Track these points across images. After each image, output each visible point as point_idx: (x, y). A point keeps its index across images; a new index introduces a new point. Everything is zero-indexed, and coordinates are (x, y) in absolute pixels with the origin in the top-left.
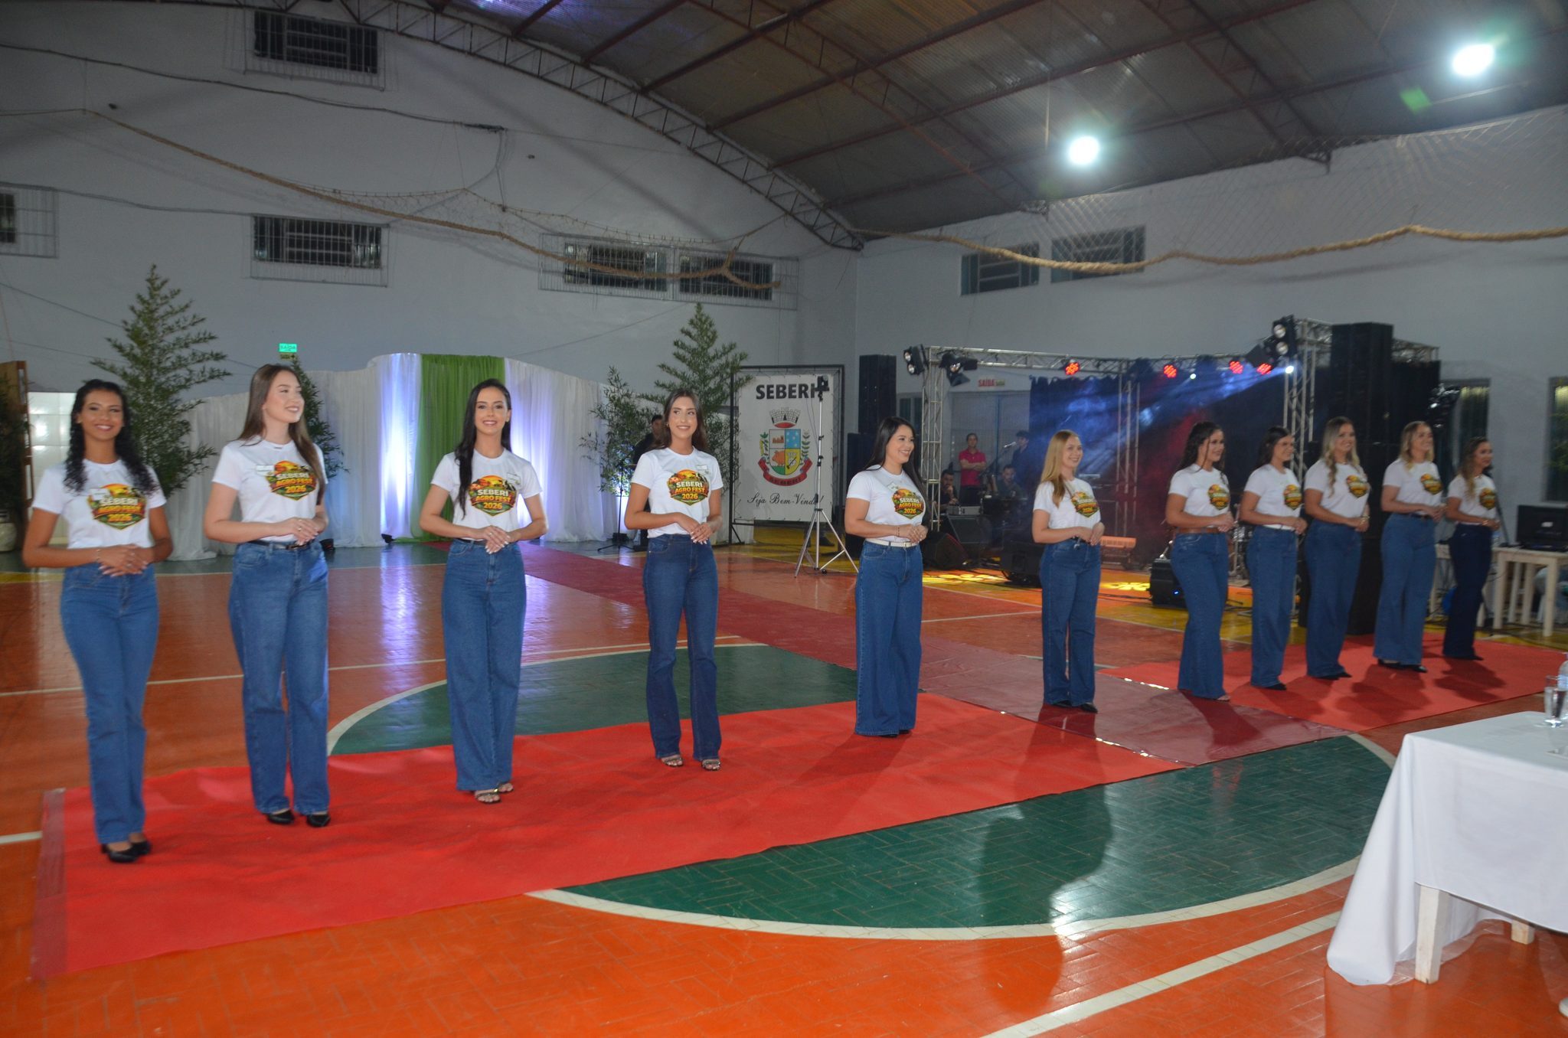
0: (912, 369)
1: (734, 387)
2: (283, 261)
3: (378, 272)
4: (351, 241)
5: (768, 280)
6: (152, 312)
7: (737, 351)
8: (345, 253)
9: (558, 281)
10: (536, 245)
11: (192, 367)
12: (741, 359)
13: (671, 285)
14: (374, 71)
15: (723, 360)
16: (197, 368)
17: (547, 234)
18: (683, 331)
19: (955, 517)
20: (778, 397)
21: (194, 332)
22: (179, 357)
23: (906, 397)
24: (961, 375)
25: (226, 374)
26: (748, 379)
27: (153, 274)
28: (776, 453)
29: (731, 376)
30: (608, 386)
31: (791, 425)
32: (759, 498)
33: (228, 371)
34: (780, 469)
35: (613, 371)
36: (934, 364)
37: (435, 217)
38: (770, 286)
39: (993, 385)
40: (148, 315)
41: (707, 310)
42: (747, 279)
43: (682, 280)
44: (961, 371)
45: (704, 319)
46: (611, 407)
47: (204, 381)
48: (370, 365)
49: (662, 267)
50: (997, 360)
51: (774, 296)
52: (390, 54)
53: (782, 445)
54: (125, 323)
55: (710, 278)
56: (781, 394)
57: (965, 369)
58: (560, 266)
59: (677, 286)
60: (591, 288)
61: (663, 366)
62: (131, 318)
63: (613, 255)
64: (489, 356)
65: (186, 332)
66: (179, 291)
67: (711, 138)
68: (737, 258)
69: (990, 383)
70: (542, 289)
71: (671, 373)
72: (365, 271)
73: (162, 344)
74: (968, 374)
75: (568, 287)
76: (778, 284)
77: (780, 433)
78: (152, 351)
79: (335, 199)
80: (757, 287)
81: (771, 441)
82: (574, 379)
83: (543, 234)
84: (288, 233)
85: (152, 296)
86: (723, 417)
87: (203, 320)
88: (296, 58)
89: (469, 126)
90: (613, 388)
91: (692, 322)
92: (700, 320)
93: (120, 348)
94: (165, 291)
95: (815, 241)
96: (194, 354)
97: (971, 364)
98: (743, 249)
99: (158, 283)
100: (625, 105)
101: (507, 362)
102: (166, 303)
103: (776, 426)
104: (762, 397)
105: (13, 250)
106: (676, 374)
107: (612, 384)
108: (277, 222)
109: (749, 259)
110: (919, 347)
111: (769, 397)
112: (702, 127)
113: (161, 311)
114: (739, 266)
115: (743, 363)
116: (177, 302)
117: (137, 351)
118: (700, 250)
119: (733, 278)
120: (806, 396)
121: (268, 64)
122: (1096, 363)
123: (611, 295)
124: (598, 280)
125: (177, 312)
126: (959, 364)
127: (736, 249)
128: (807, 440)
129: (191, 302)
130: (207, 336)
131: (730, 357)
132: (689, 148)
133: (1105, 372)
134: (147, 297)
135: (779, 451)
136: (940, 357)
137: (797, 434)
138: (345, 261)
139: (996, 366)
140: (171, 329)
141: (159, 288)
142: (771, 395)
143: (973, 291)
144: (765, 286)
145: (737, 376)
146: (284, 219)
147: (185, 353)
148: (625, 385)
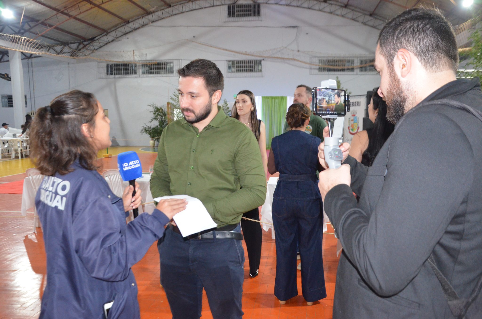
2: (235, 72)
3: (261, 73)
4: (253, 65)
8: (251, 68)
9: (317, 71)
10: (308, 61)
13: (356, 70)
14: (259, 15)
17: (312, 58)
20: (352, 106)
31: (355, 115)
34: (352, 130)
37: (277, 56)
43: (360, 67)
45: (338, 81)
49: (353, 63)
52: (263, 10)
53: (353, 122)
58: (317, 67)
59: (358, 70)
60: (327, 73)
63: (335, 62)
67: (371, 18)
70: (310, 74)
72: (257, 73)
75: (319, 73)
79: (246, 54)
81: (351, 120)
84: (236, 64)
88: (238, 16)
89: (287, 27)
100: (339, 12)
101: (288, 98)
103: (352, 115)
105: (173, 75)
108: (233, 62)
112: (367, 15)
118: (365, 57)
120: (359, 106)
121: (231, 19)
123: (334, 74)
124: (329, 70)
128: (358, 120)
132: (362, 23)
135: (353, 123)
137: (356, 118)
138: (251, 71)
146: (235, 61)
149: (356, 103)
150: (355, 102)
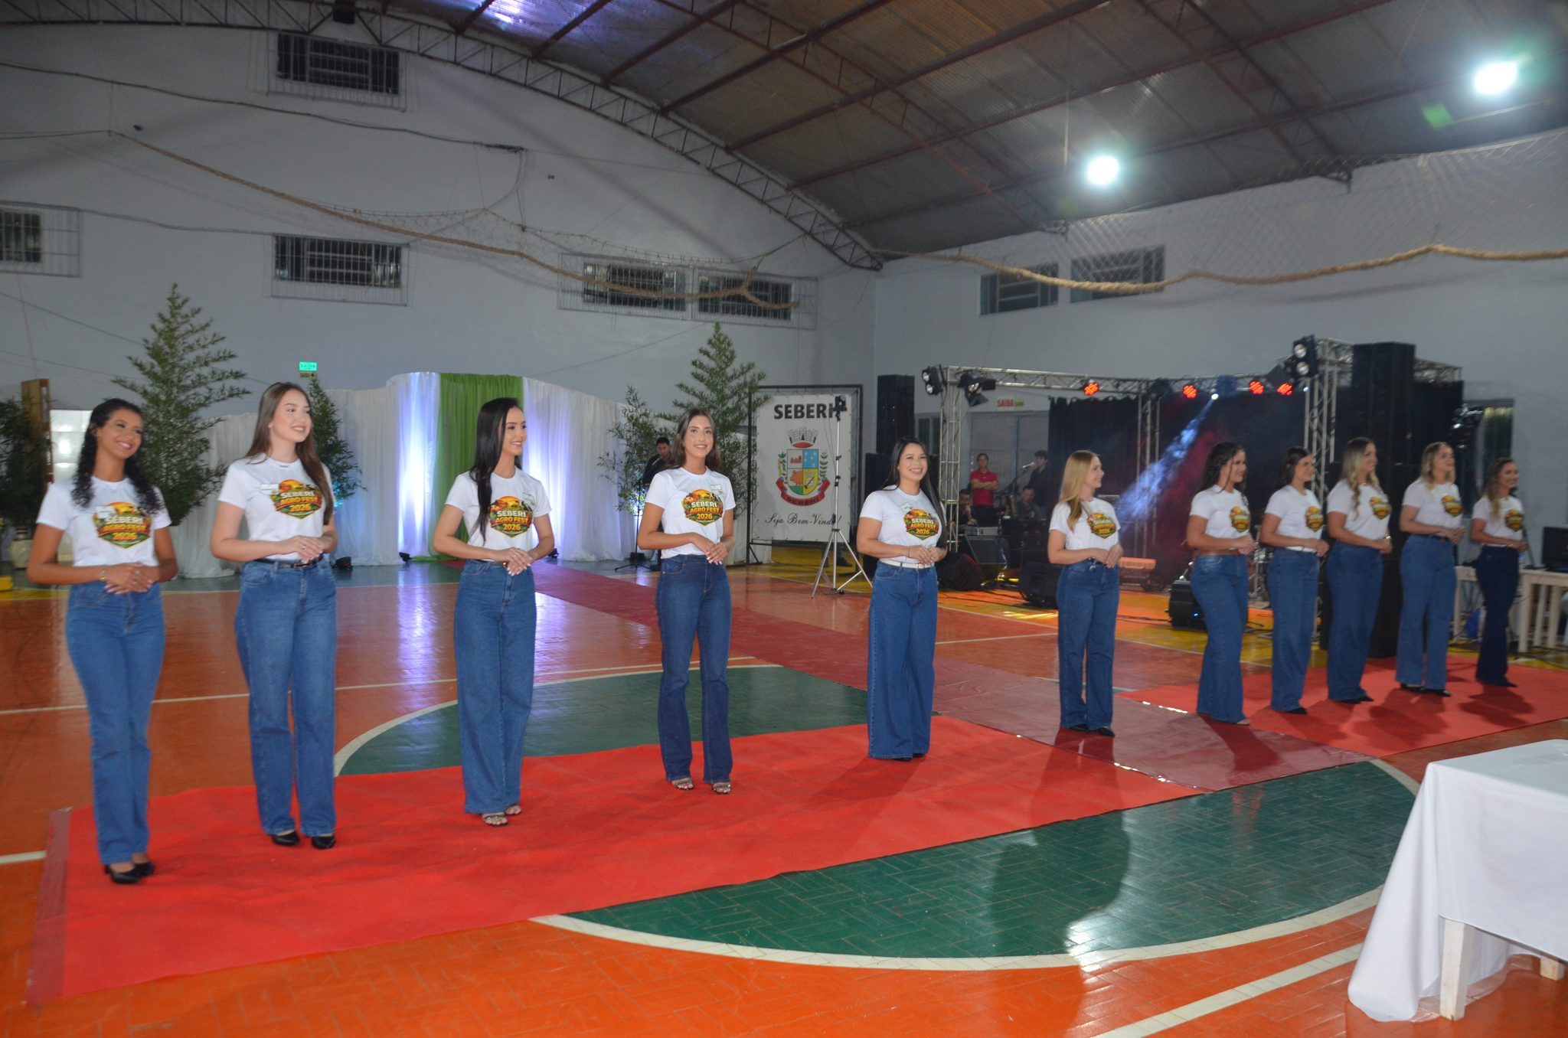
0: (930, 389)
1: (752, 407)
2: (303, 280)
3: (397, 291)
4: (370, 260)
5: (786, 300)
6: (173, 330)
7: (755, 371)
8: (366, 273)
9: (577, 301)
10: (555, 264)
11: (211, 385)
12: (759, 379)
13: (690, 305)
14: (396, 92)
15: (741, 380)
16: (216, 386)
17: (566, 254)
18: (701, 351)
19: (975, 539)
20: (796, 417)
21: (213, 350)
22: (199, 376)
23: (924, 417)
24: (979, 394)
25: (245, 392)
26: (766, 398)
27: (174, 293)
28: (795, 473)
29: (749, 396)
30: (626, 406)
31: (809, 445)
32: (777, 518)
33: (247, 389)
34: (797, 490)
35: (631, 391)
36: (953, 384)
37: (454, 237)
38: (788, 305)
39: (1012, 405)
40: (169, 334)
41: (725, 330)
42: (765, 299)
43: (701, 300)
44: (980, 391)
45: (722, 338)
46: (629, 426)
47: (224, 399)
48: (388, 383)
49: (681, 286)
50: (1016, 380)
51: (793, 316)
52: (411, 75)
53: (799, 465)
54: (146, 341)
55: (729, 298)
56: (799, 414)
57: (984, 389)
58: (579, 286)
59: (696, 306)
60: (610, 308)
61: (681, 386)
62: (152, 337)
63: (632, 275)
64: (508, 376)
65: (206, 351)
66: (199, 309)
67: (729, 159)
68: (756, 278)
69: (1009, 403)
70: (560, 309)
71: (689, 392)
72: (385, 290)
73: (182, 363)
74: (986, 394)
75: (588, 307)
76: (797, 305)
77: (797, 453)
78: (172, 370)
79: (357, 219)
80: (776, 307)
81: (789, 461)
82: (592, 398)
83: (563, 254)
84: (309, 253)
85: (173, 315)
86: (741, 437)
87: (223, 338)
88: (318, 79)
89: (488, 146)
90: (631, 408)
91: (710, 342)
92: (718, 339)
93: (141, 366)
94: (186, 310)
95: (833, 261)
96: (213, 372)
97: (989, 384)
98: (762, 269)
99: (179, 302)
100: (644, 125)
101: (526, 381)
102: (186, 322)
103: (796, 446)
104: (780, 416)
105: (38, 270)
106: (694, 394)
107: (630, 404)
108: (298, 242)
109: (768, 279)
110: (938, 368)
111: (787, 417)
112: (721, 148)
113: (182, 330)
114: (758, 287)
115: (762, 383)
116: (197, 321)
117: (158, 369)
118: (718, 270)
119: (752, 298)
120: (824, 416)
121: (290, 86)
122: (1115, 384)
123: (629, 314)
124: (617, 300)
125: (197, 331)
126: (977, 384)
127: (755, 268)
128: (825, 460)
129: (211, 321)
130: (227, 354)
131: (748, 377)
132: (708, 169)
133: (1124, 392)
134: (168, 316)
135: (797, 470)
136: (959, 377)
137: (815, 454)
138: (365, 280)
139: (1014, 387)
140: (191, 348)
141: (179, 307)
142: (789, 414)
143: (993, 311)
144: (784, 306)
145: (756, 395)
146: (305, 239)
147: (205, 371)
148: (643, 404)
149: (815, 408)
150: (809, 406)
